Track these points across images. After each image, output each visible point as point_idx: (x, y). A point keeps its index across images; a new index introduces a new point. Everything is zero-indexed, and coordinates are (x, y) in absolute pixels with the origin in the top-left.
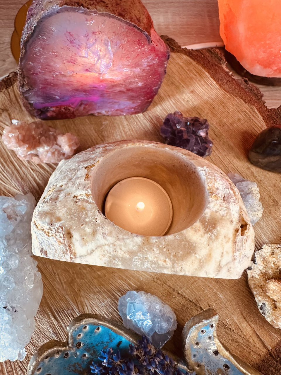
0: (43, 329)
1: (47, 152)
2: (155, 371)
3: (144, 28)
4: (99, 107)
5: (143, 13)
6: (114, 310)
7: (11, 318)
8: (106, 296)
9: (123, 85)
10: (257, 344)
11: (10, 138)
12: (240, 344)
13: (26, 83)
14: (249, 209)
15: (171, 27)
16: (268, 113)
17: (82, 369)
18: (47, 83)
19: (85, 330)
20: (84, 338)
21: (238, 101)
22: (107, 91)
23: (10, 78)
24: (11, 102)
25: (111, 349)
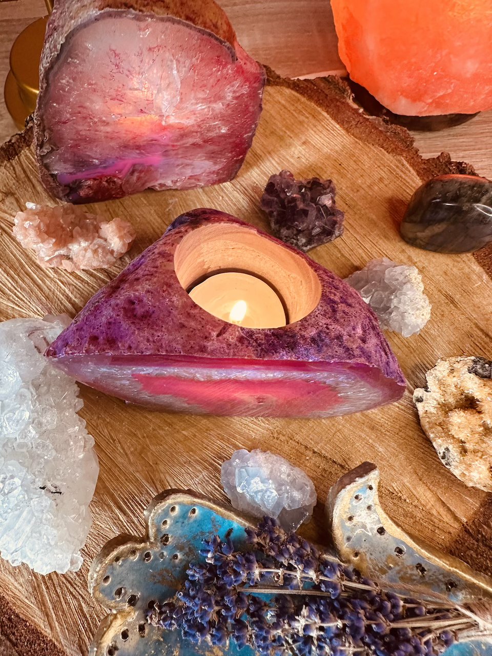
0: (103, 530)
1: (86, 250)
2: (289, 563)
3: (224, 38)
4: (161, 174)
5: (221, 17)
6: (215, 488)
7: (54, 503)
8: (199, 468)
9: (199, 134)
10: (444, 517)
11: (26, 229)
12: (418, 519)
13: (46, 140)
14: (408, 305)
15: (261, 52)
16: (423, 166)
17: (174, 578)
18: (79, 137)
19: (173, 514)
20: (172, 527)
21: (377, 150)
22: (173, 146)
23: (13, 143)
24: (17, 181)
25: (217, 537)
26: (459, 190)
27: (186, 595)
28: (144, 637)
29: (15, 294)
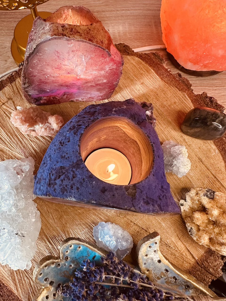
0: (42, 250)
1: (42, 128)
2: (118, 273)
4: (77, 96)
5: (105, 37)
6: (91, 236)
7: (21, 241)
8: (84, 227)
9: (94, 82)
10: (188, 256)
11: (16, 119)
12: (177, 256)
13: (26, 82)
14: (181, 164)
16: (194, 98)
17: (70, 274)
18: (41, 81)
19: (71, 248)
20: (70, 254)
21: (174, 89)
22: (82, 86)
23: (13, 75)
24: (14, 93)
25: (89, 260)
26: (207, 115)
27: (73, 284)
28: (55, 298)
29: (10, 145)
